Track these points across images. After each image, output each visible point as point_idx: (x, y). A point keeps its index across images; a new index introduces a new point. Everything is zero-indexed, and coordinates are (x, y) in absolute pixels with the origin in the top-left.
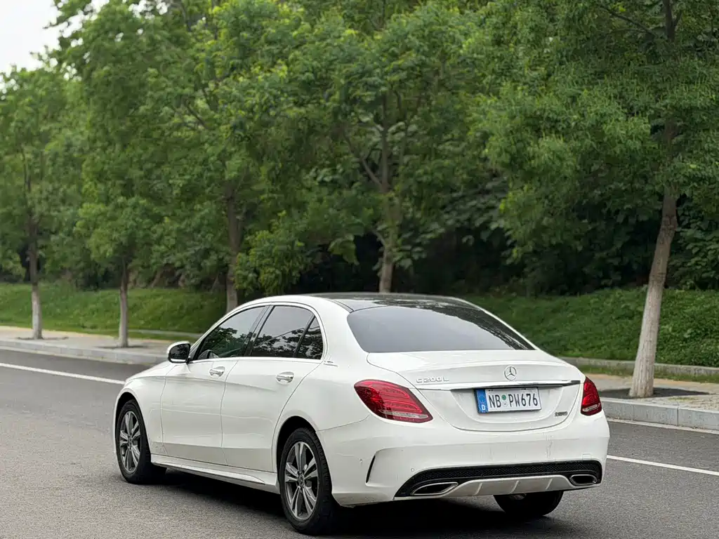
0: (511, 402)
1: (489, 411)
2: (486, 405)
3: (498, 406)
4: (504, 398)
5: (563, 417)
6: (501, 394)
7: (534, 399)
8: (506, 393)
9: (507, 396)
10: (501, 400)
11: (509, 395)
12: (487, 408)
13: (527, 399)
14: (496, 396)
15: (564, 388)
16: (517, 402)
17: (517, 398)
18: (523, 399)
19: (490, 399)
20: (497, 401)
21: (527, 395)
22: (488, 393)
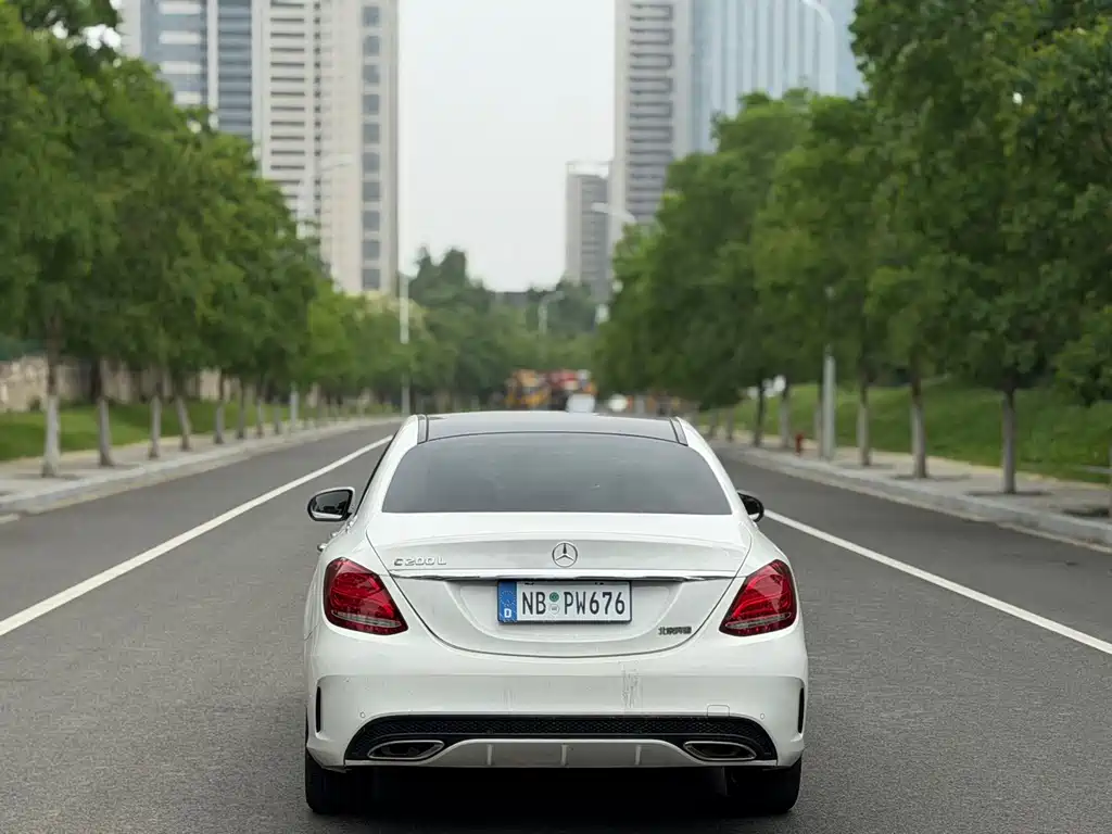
0: (567, 605)
1: (519, 619)
2: (514, 609)
3: (538, 612)
4: (554, 597)
5: (683, 637)
6: (548, 591)
7: (618, 601)
8: (560, 591)
9: (562, 596)
10: (548, 601)
11: (566, 594)
12: (514, 615)
13: (603, 601)
14: (538, 594)
15: (684, 584)
16: (581, 607)
17: (581, 599)
18: (592, 601)
19: (525, 598)
20: (538, 602)
21: (605, 594)
22: (521, 590)
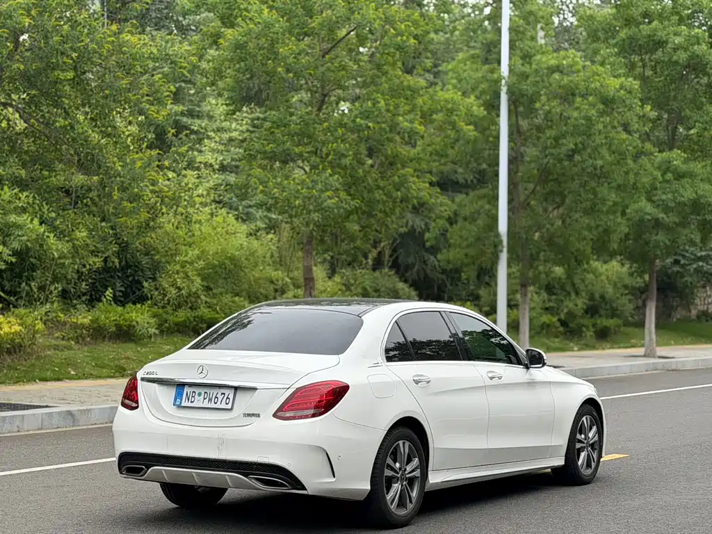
1: (182, 405)
2: (181, 400)
3: (191, 402)
4: (200, 394)
5: (255, 419)
6: (197, 390)
8: (202, 391)
11: (205, 393)
14: (193, 392)
17: (211, 396)
18: (216, 397)
20: (192, 397)
21: (222, 394)
22: (187, 389)
